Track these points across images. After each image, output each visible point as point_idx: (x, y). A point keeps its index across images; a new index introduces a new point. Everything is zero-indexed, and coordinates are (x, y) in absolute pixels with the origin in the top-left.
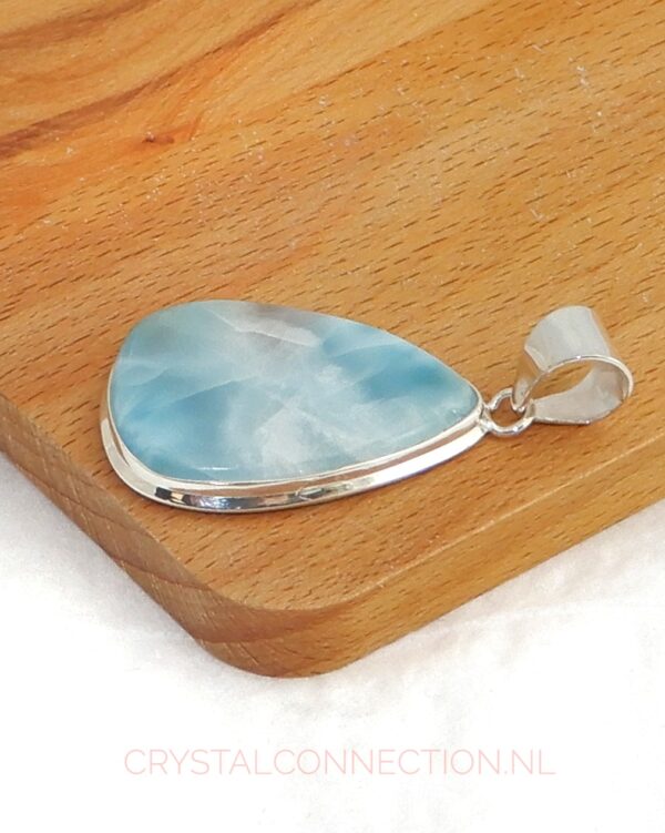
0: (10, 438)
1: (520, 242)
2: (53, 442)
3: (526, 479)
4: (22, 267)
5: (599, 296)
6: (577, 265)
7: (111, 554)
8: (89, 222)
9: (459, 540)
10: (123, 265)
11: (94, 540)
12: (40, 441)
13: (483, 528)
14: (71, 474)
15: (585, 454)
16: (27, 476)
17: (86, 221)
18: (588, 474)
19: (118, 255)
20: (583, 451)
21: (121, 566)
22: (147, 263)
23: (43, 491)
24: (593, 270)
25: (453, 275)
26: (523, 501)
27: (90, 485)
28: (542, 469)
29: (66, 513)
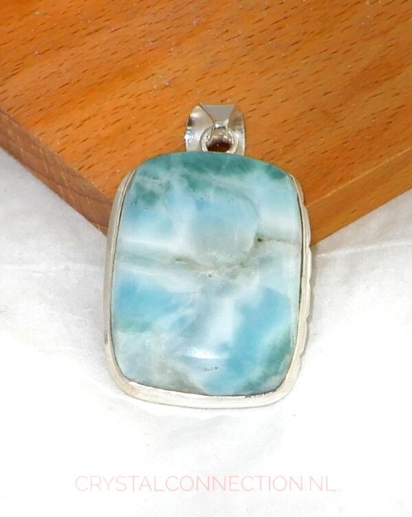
0: (22, 150)
1: (338, 17)
2: (51, 150)
3: (353, 163)
4: (24, 42)
5: (390, 48)
6: (374, 30)
7: (90, 220)
8: (63, 13)
9: (314, 202)
10: (88, 38)
11: (79, 212)
12: (42, 150)
13: (329, 195)
14: (64, 170)
15: (389, 146)
16: (34, 174)
17: (62, 12)
18: (392, 158)
19: (84, 32)
20: (388, 145)
21: (97, 227)
22: (103, 37)
23: (44, 182)
24: (384, 33)
25: (297, 39)
26: (353, 177)
27: (76, 176)
28: (363, 156)
29: (61, 196)
